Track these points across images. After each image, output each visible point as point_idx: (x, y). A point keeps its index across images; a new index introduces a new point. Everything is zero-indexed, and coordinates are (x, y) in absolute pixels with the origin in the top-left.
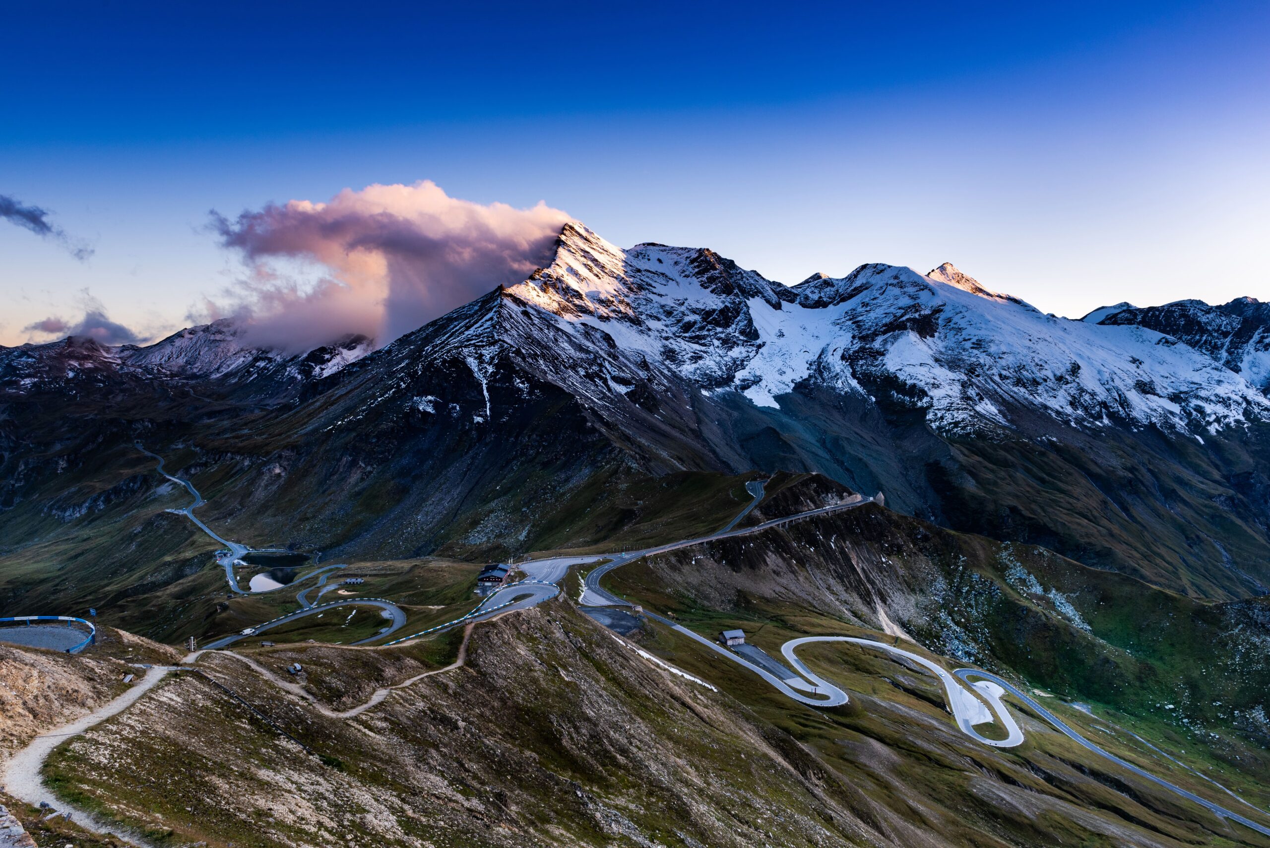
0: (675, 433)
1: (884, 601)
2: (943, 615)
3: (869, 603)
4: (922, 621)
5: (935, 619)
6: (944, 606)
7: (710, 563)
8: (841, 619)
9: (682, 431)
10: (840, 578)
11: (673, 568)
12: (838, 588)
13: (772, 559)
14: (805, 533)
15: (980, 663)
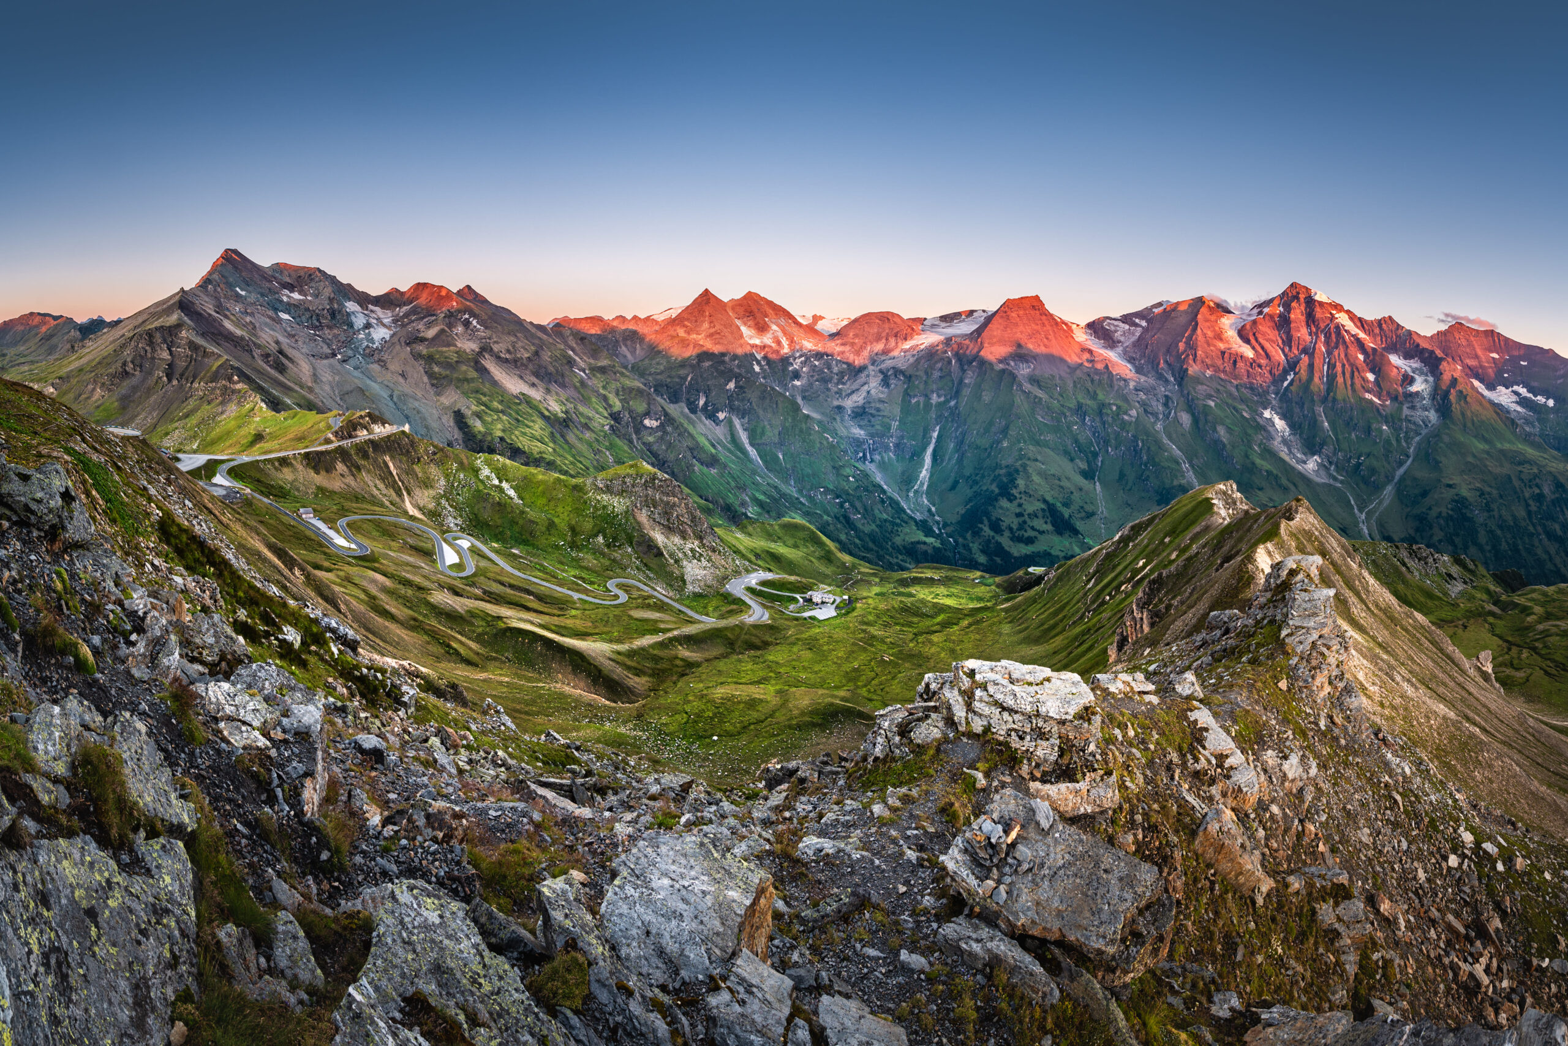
0: (297, 388)
1: (409, 494)
2: (443, 501)
3: (399, 494)
4: (432, 506)
5: (439, 504)
6: (444, 496)
7: (300, 467)
8: (382, 505)
9: (302, 387)
10: (382, 479)
11: (276, 469)
12: (381, 486)
13: (340, 467)
14: (361, 450)
15: (462, 530)
